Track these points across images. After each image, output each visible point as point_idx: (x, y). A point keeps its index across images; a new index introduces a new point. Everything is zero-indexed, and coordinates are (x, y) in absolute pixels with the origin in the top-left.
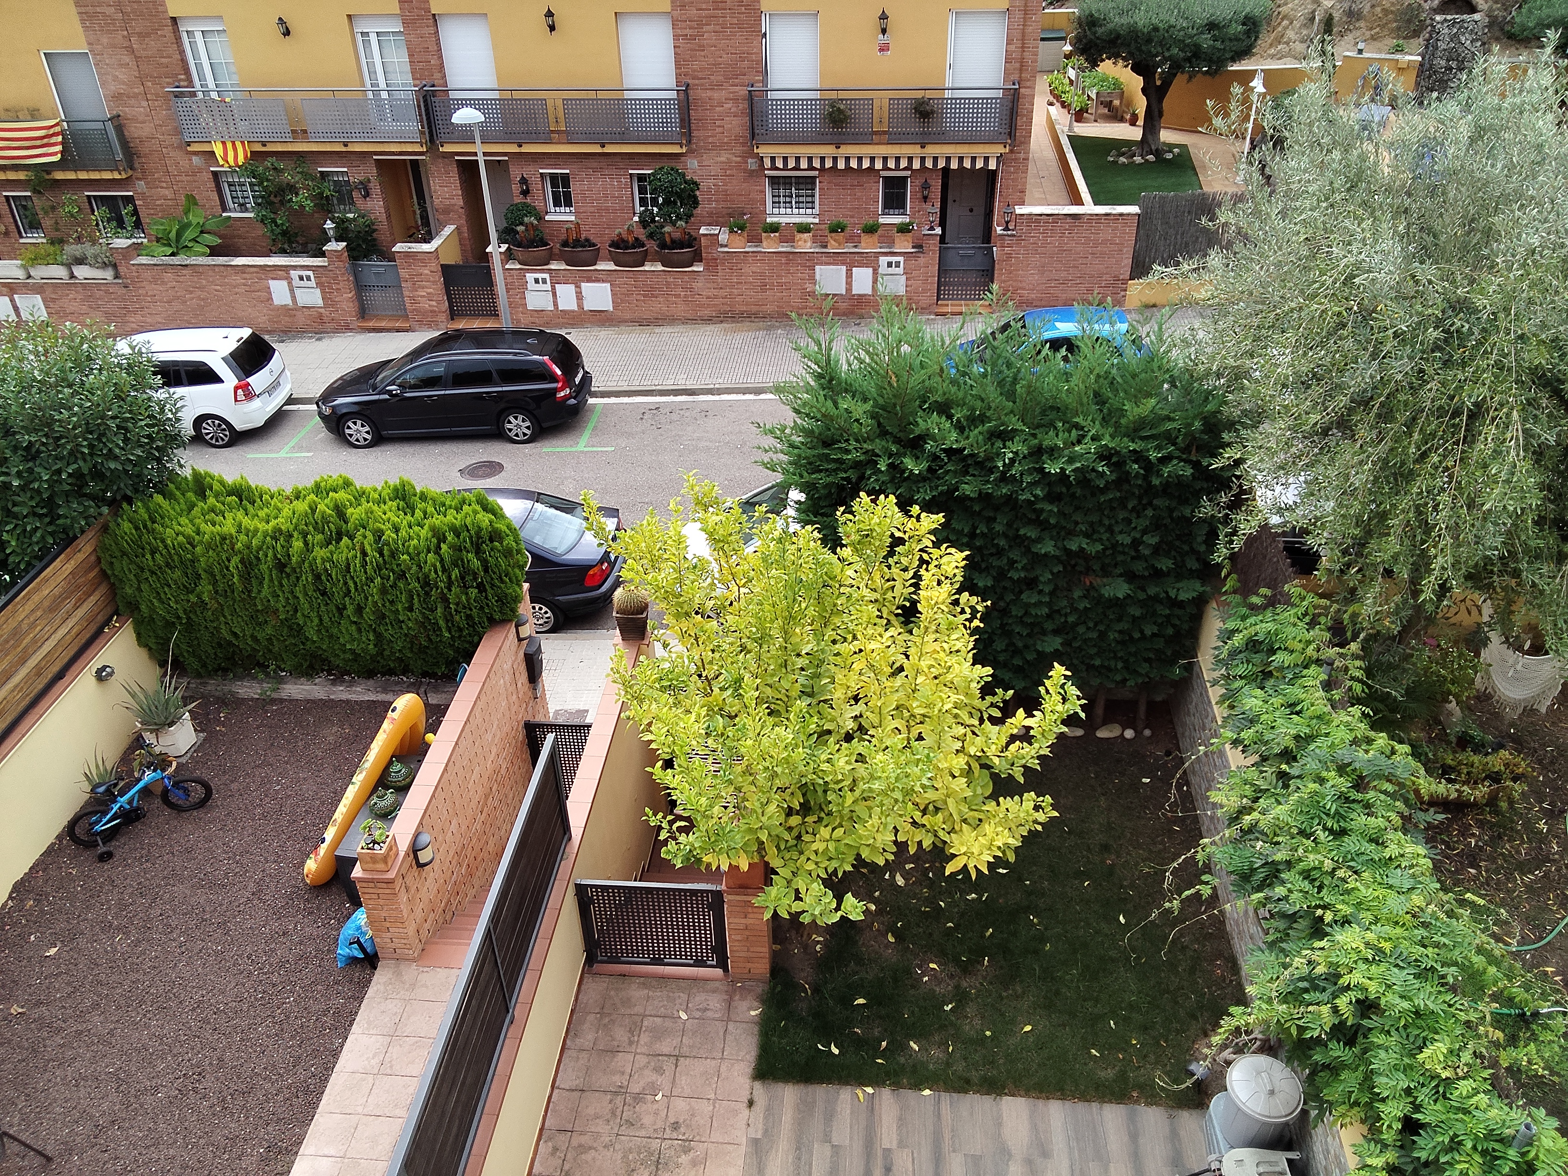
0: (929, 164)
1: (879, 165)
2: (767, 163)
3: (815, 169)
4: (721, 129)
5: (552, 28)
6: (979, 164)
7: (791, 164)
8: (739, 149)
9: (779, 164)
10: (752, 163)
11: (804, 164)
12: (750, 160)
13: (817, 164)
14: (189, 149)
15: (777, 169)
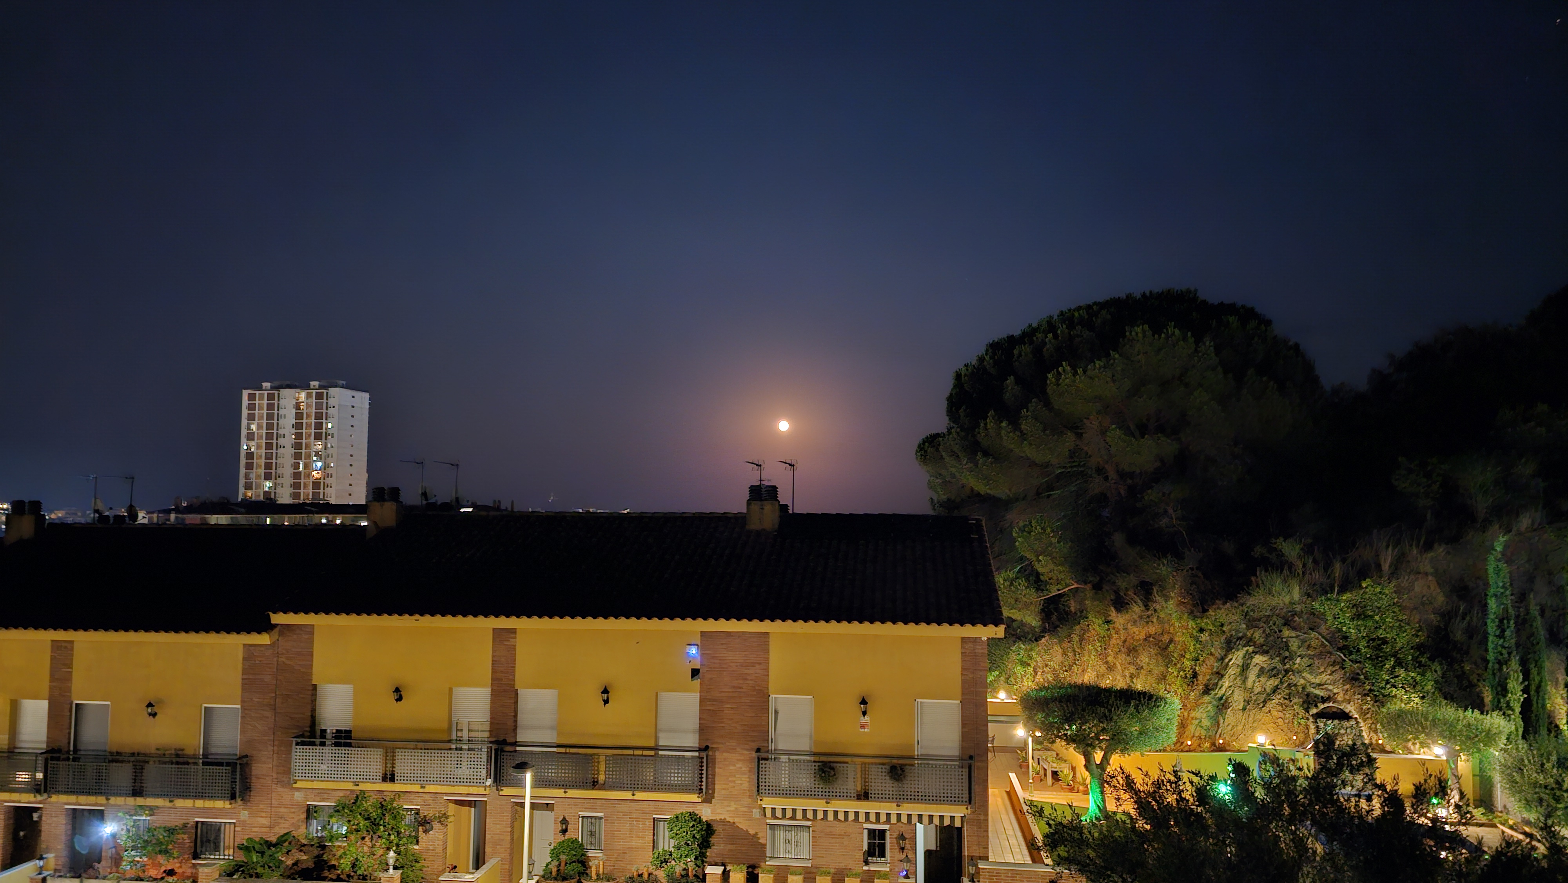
0: (904, 819)
1: (862, 818)
2: (769, 813)
3: (809, 820)
4: (731, 784)
5: (606, 702)
6: (947, 822)
7: (789, 814)
8: (747, 801)
9: (779, 814)
10: (756, 813)
11: (799, 815)
12: (754, 810)
13: (810, 815)
14: (295, 786)
15: (777, 818)
